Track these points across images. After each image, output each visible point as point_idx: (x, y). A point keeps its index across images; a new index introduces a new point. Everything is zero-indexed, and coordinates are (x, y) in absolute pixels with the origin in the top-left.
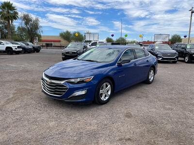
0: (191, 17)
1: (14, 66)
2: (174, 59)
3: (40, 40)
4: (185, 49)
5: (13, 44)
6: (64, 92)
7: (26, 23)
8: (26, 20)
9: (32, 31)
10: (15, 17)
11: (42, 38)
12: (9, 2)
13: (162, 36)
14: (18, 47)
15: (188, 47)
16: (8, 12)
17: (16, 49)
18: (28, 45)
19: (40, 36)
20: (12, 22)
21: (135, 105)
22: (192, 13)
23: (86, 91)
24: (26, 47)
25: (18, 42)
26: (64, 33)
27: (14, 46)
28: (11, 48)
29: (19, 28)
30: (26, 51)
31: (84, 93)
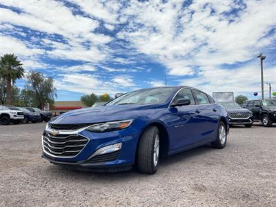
0: (262, 65)
1: (7, 135)
2: (248, 121)
3: (52, 108)
4: (261, 108)
5: (11, 109)
6: (81, 148)
7: (35, 85)
8: (35, 79)
9: (41, 95)
10: (19, 74)
11: (56, 105)
12: (13, 55)
13: (223, 95)
14: (19, 114)
15: (265, 104)
16: (10, 69)
17: (15, 116)
18: (34, 111)
19: (52, 102)
20: (13, 82)
21: (207, 174)
22: (262, 59)
23: (120, 144)
24: (31, 113)
25: (19, 108)
26: (88, 96)
27: (12, 113)
28: (7, 115)
29: (23, 91)
30: (29, 119)
31: (118, 149)
